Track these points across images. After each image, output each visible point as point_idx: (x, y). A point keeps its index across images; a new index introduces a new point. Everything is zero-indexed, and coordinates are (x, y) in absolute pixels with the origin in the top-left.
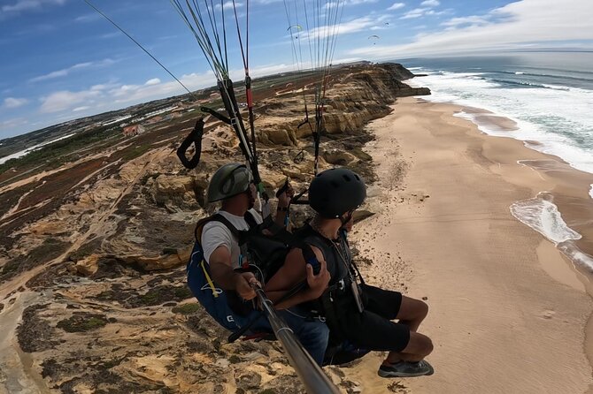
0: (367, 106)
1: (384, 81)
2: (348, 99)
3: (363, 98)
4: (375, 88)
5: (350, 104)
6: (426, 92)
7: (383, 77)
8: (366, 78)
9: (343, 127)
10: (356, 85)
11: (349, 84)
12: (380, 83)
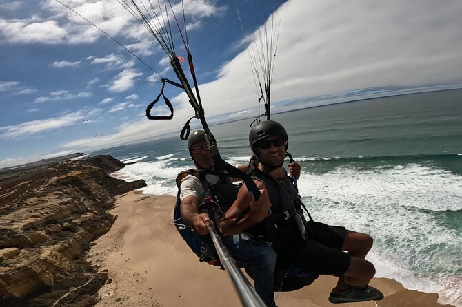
0: (83, 224)
1: (96, 181)
2: (50, 221)
3: (74, 213)
4: (87, 192)
5: (54, 228)
6: (142, 184)
7: (94, 176)
8: (75, 181)
9: (49, 277)
10: (60, 196)
11: (50, 196)
12: (93, 185)
